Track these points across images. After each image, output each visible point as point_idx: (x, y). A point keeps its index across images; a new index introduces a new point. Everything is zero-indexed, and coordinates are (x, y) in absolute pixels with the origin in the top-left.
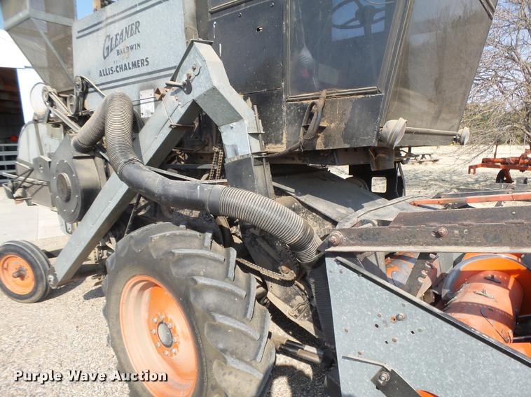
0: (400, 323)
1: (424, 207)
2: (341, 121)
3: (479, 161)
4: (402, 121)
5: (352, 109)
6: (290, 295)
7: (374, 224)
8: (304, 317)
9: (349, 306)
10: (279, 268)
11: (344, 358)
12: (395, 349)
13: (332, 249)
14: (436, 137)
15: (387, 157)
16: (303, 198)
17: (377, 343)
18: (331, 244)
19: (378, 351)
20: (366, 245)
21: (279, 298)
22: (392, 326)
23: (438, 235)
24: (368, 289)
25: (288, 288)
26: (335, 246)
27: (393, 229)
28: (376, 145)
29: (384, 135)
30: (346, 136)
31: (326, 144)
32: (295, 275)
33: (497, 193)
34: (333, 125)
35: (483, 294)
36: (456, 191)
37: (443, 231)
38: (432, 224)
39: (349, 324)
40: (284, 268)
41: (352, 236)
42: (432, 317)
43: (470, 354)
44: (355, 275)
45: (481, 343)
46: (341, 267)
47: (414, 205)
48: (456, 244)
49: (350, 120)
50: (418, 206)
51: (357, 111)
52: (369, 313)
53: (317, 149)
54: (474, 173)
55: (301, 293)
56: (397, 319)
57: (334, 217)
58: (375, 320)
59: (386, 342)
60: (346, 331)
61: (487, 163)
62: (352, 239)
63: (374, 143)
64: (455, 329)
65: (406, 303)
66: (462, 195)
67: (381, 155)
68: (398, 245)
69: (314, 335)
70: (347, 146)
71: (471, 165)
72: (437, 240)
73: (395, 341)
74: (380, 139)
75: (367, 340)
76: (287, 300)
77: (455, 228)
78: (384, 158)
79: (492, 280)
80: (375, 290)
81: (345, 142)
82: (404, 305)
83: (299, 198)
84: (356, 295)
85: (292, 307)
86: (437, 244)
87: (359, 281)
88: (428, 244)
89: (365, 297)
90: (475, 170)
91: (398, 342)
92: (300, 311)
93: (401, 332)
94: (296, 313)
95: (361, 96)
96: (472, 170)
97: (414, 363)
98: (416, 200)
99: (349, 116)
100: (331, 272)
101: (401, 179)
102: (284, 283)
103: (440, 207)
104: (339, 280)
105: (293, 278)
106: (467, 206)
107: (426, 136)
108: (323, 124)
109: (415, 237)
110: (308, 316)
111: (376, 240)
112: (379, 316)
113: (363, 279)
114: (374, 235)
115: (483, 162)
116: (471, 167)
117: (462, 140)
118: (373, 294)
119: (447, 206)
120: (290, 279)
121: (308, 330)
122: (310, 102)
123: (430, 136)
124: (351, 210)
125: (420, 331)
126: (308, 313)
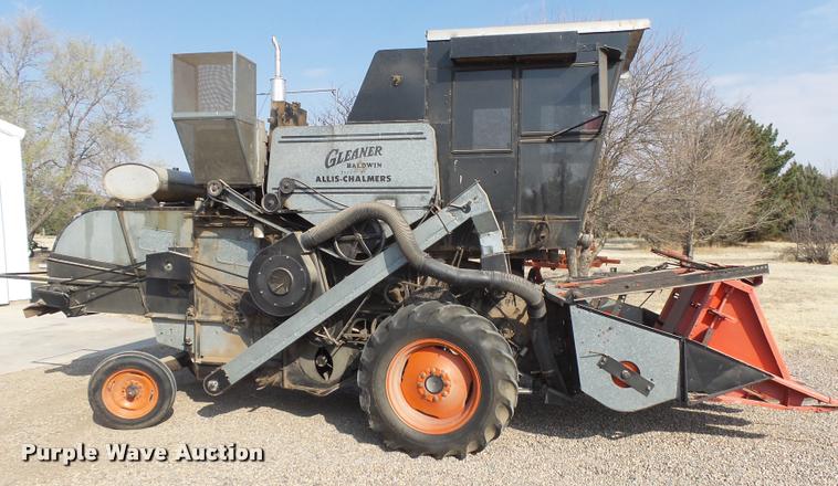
2: (555, 233)
5: (562, 227)
9: (583, 329)
11: (582, 358)
12: (609, 345)
17: (600, 344)
19: (600, 348)
22: (607, 333)
24: (594, 318)
32: (514, 334)
34: (550, 235)
38: (624, 283)
39: (584, 338)
40: (506, 330)
42: (625, 325)
43: (642, 337)
45: (646, 331)
46: (580, 309)
48: (634, 290)
51: (565, 228)
52: (595, 330)
56: (610, 329)
58: (598, 333)
59: (604, 343)
60: (583, 343)
68: (608, 294)
70: (560, 248)
75: (594, 344)
77: (633, 283)
80: (598, 318)
81: (558, 246)
82: (612, 322)
84: (588, 322)
87: (589, 315)
89: (592, 323)
93: (612, 335)
95: (567, 221)
97: (617, 348)
99: (560, 231)
104: (578, 316)
111: (598, 293)
112: (601, 330)
113: (592, 313)
125: (620, 332)
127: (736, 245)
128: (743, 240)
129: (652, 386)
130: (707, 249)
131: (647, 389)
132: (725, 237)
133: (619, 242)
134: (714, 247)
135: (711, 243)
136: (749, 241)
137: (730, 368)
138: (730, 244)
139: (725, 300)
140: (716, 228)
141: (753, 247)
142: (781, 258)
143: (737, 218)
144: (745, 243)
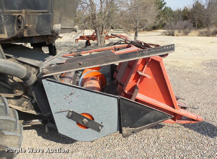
0: (72, 95)
1: (67, 57)
2: (34, 24)
3: (78, 37)
4: (60, 25)
5: (38, 19)
6: (21, 102)
7: (55, 65)
8: (30, 109)
9: (54, 95)
10: (14, 91)
11: (55, 113)
12: (72, 104)
13: (44, 76)
14: (68, 30)
15: (52, 39)
16: (19, 59)
17: (66, 104)
18: (43, 74)
19: (67, 106)
20: (57, 72)
21: (15, 105)
22: (70, 97)
23: (80, 64)
24: (60, 87)
25: (19, 100)
26: (45, 74)
27: (66, 65)
28: (51, 34)
29: (54, 31)
30: (38, 31)
31: (28, 34)
32: (23, 93)
33: (90, 50)
34: (30, 26)
35: (91, 83)
36: (76, 50)
37: (81, 63)
38: (78, 61)
39: (55, 101)
40: (17, 91)
41: (51, 70)
42: (82, 90)
43: (93, 98)
44: (55, 83)
45: (95, 94)
46: (49, 82)
47: (64, 57)
48: (85, 66)
49: (38, 24)
50: (65, 57)
51: (40, 20)
52: (62, 95)
53: (24, 36)
54: (78, 42)
55: (26, 100)
56: (71, 94)
57: (36, 65)
58: (64, 97)
59: (69, 103)
60: (55, 104)
61: (82, 38)
62: (51, 71)
63: (50, 33)
64: (88, 92)
65: (73, 88)
66: (79, 51)
67: (49, 38)
68: (68, 70)
69: (37, 114)
70: (39, 35)
71: (76, 39)
72: (80, 66)
73: (72, 101)
74: (53, 32)
75: (62, 104)
76: (20, 105)
77: (84, 61)
78: (51, 39)
79: (93, 79)
80: (63, 87)
81: (37, 33)
82: (73, 89)
83: (17, 59)
84: (56, 91)
85: (23, 107)
86: (80, 67)
87: (56, 85)
88: (77, 68)
89: (59, 90)
90: (78, 41)
91: (73, 101)
92: (27, 107)
93: (73, 98)
94: (25, 109)
95: (41, 14)
96: (77, 41)
97: (78, 106)
98: (63, 55)
99: (37, 22)
100: (45, 84)
101: (54, 47)
102: (16, 98)
103: (73, 57)
104: (49, 87)
105: (22, 94)
106: (81, 55)
107: (65, 29)
108: (27, 25)
109: (73, 66)
110: (31, 108)
111: (60, 69)
112: (65, 95)
113: (58, 84)
114: (59, 68)
115: (80, 37)
116: (76, 40)
117: (76, 30)
118: (62, 88)
119: (74, 56)
120: (21, 95)
121: (33, 113)
122: (17, 14)
123: (66, 30)
124: (41, 62)
125: (79, 96)
126: (31, 107)
127: (150, 31)
128: (152, 29)
129: (102, 126)
130: (143, 32)
131: (99, 129)
132: (147, 28)
133: (119, 31)
134: (145, 32)
135: (144, 30)
136: (153, 30)
137: (148, 112)
138: (149, 31)
139: (146, 66)
140: (145, 25)
141: (154, 31)
142: (162, 34)
143: (151, 22)
144: (152, 30)
